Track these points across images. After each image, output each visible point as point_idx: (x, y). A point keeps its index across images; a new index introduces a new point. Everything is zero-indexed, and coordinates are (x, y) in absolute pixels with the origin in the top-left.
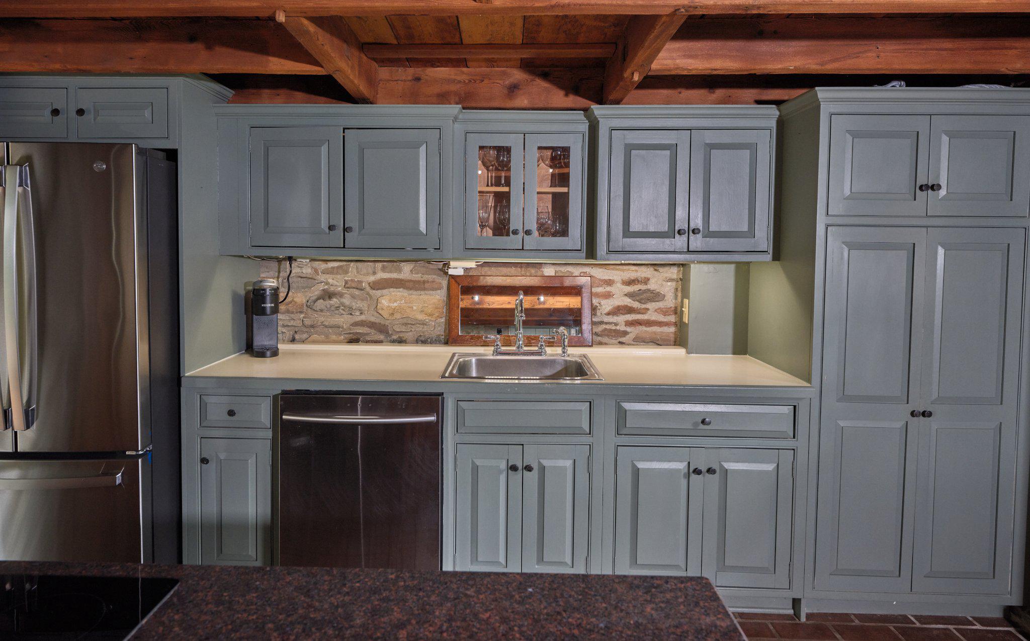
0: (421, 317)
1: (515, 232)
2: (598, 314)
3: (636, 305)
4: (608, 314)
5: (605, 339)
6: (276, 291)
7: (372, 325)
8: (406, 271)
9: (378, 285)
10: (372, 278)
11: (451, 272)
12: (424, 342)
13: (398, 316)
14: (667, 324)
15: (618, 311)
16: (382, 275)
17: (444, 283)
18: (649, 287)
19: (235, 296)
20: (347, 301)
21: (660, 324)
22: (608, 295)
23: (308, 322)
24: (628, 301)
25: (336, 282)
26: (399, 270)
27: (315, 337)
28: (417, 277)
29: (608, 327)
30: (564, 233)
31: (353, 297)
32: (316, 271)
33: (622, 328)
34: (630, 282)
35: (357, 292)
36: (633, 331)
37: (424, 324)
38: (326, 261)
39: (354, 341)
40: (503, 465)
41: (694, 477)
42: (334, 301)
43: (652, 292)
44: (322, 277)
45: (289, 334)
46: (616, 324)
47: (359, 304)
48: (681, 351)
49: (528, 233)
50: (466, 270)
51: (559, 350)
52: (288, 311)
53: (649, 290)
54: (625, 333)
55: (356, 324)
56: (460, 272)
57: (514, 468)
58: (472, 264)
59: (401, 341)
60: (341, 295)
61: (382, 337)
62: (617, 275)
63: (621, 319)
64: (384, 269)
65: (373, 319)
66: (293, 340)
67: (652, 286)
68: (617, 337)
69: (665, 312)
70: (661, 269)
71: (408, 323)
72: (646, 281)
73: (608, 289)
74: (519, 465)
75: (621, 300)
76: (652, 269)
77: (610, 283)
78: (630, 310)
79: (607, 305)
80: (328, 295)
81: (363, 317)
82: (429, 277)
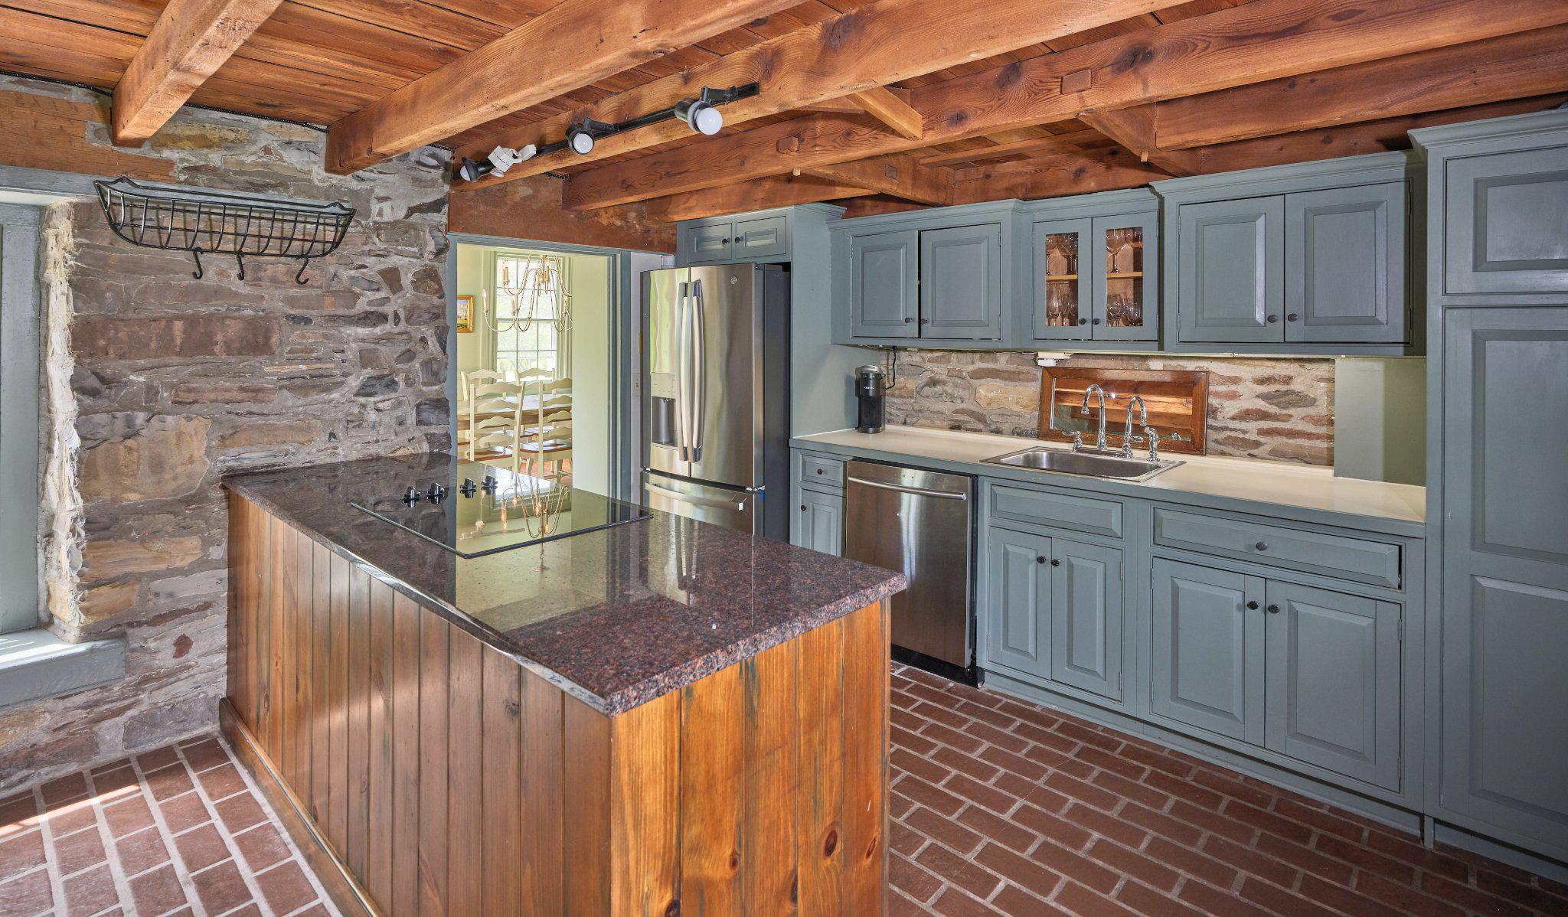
0: (1017, 409)
1: (1083, 321)
2: (1219, 416)
3: (1273, 409)
4: (1233, 418)
5: (1229, 449)
6: (878, 377)
7: (971, 413)
8: (1002, 362)
9: (978, 375)
10: (971, 368)
11: (1040, 363)
12: (1020, 434)
13: (994, 406)
14: (1318, 437)
15: (1246, 415)
16: (980, 365)
17: (1039, 374)
18: (1292, 387)
19: (848, 379)
20: (949, 389)
21: (1309, 436)
22: (1233, 396)
23: (917, 407)
24: (1261, 405)
25: (940, 370)
26: (996, 361)
27: (922, 421)
28: (1012, 367)
29: (1233, 434)
30: (1139, 322)
31: (956, 385)
32: (923, 359)
33: (1253, 436)
34: (1262, 381)
35: (960, 381)
36: (1270, 443)
37: (1019, 415)
38: (932, 351)
39: (955, 427)
40: (1032, 556)
41: (1249, 611)
42: (938, 388)
43: (1297, 394)
44: (928, 366)
45: (901, 419)
46: (1245, 432)
47: (960, 392)
48: (1329, 472)
49: (1096, 322)
50: (1058, 361)
51: (1147, 454)
52: (900, 396)
53: (1293, 392)
54: (1257, 444)
55: (957, 412)
56: (1051, 363)
57: (1041, 560)
58: (1061, 356)
59: (998, 432)
60: (944, 383)
61: (981, 426)
62: (1246, 371)
63: (1252, 426)
64: (981, 360)
65: (972, 408)
66: (905, 423)
67: (1297, 386)
68: (1248, 448)
69: (1316, 421)
70: (1308, 366)
71: (1005, 414)
72: (1288, 380)
73: (1233, 388)
74: (1048, 557)
75: (1249, 401)
76: (1296, 365)
77: (1235, 380)
78: (1264, 416)
79: (1231, 408)
80: (933, 382)
81: (964, 406)
82: (1025, 368)
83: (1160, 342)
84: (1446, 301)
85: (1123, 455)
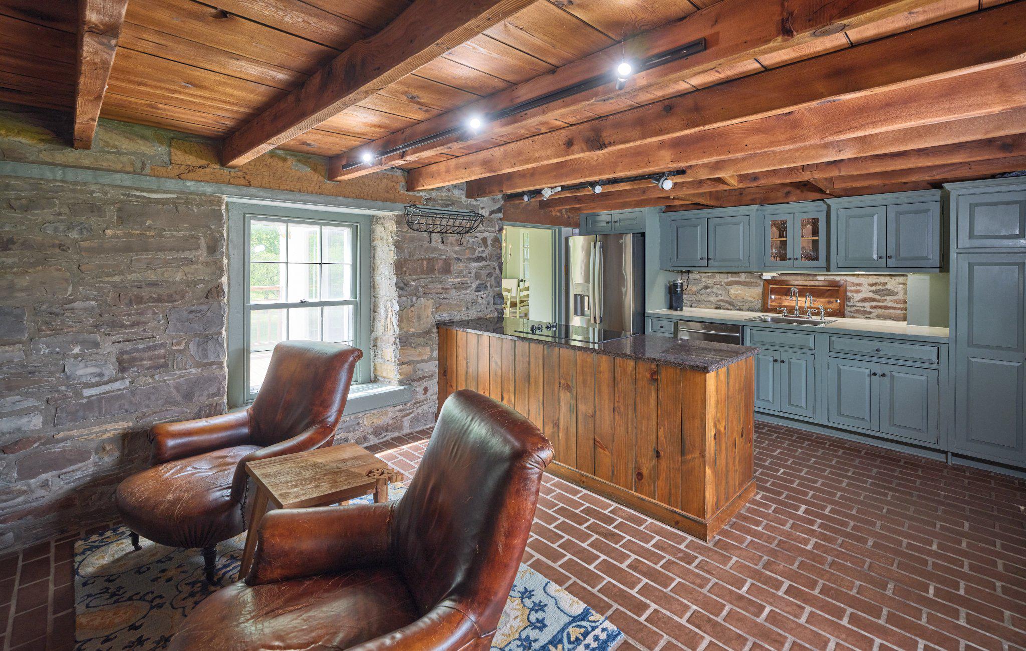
0: (750, 299)
1: (790, 259)
2: (852, 300)
3: (877, 297)
4: (858, 301)
5: (856, 315)
6: (682, 284)
7: (726, 302)
8: (743, 278)
9: (730, 284)
10: (726, 280)
11: (764, 278)
12: (752, 311)
13: (739, 298)
14: (899, 309)
15: (864, 300)
16: (731, 279)
17: (762, 283)
18: (886, 287)
19: (666, 285)
20: (715, 290)
21: (894, 308)
22: (858, 291)
23: (697, 299)
24: (872, 295)
25: (710, 282)
26: (740, 277)
27: (700, 305)
28: (748, 280)
29: (858, 308)
30: (817, 259)
31: (718, 288)
32: (701, 277)
33: (868, 309)
34: (872, 285)
35: (720, 287)
36: (876, 312)
37: (751, 302)
38: (705, 273)
39: (718, 308)
40: (771, 359)
41: (873, 377)
42: (709, 290)
43: (889, 290)
44: (704, 280)
45: (689, 304)
46: (864, 307)
47: (721, 292)
48: (905, 323)
49: (796, 259)
50: (772, 277)
51: (819, 317)
52: (689, 294)
53: (887, 289)
54: (870, 313)
55: (719, 301)
56: (770, 278)
57: (776, 361)
58: (774, 274)
59: (740, 310)
60: (712, 288)
61: (731, 307)
62: (865, 281)
63: (867, 306)
64: (732, 277)
65: (727, 299)
66: (691, 307)
67: (889, 287)
68: (866, 314)
69: (898, 302)
70: (894, 278)
71: (744, 301)
72: (885, 284)
73: (858, 288)
74: (779, 359)
75: (866, 292)
76: (889, 277)
77: (859, 285)
78: (874, 300)
79: (857, 297)
80: (706, 287)
81: (722, 298)
82: (754, 280)
83: (828, 268)
84: (958, 251)
85: (808, 318)
